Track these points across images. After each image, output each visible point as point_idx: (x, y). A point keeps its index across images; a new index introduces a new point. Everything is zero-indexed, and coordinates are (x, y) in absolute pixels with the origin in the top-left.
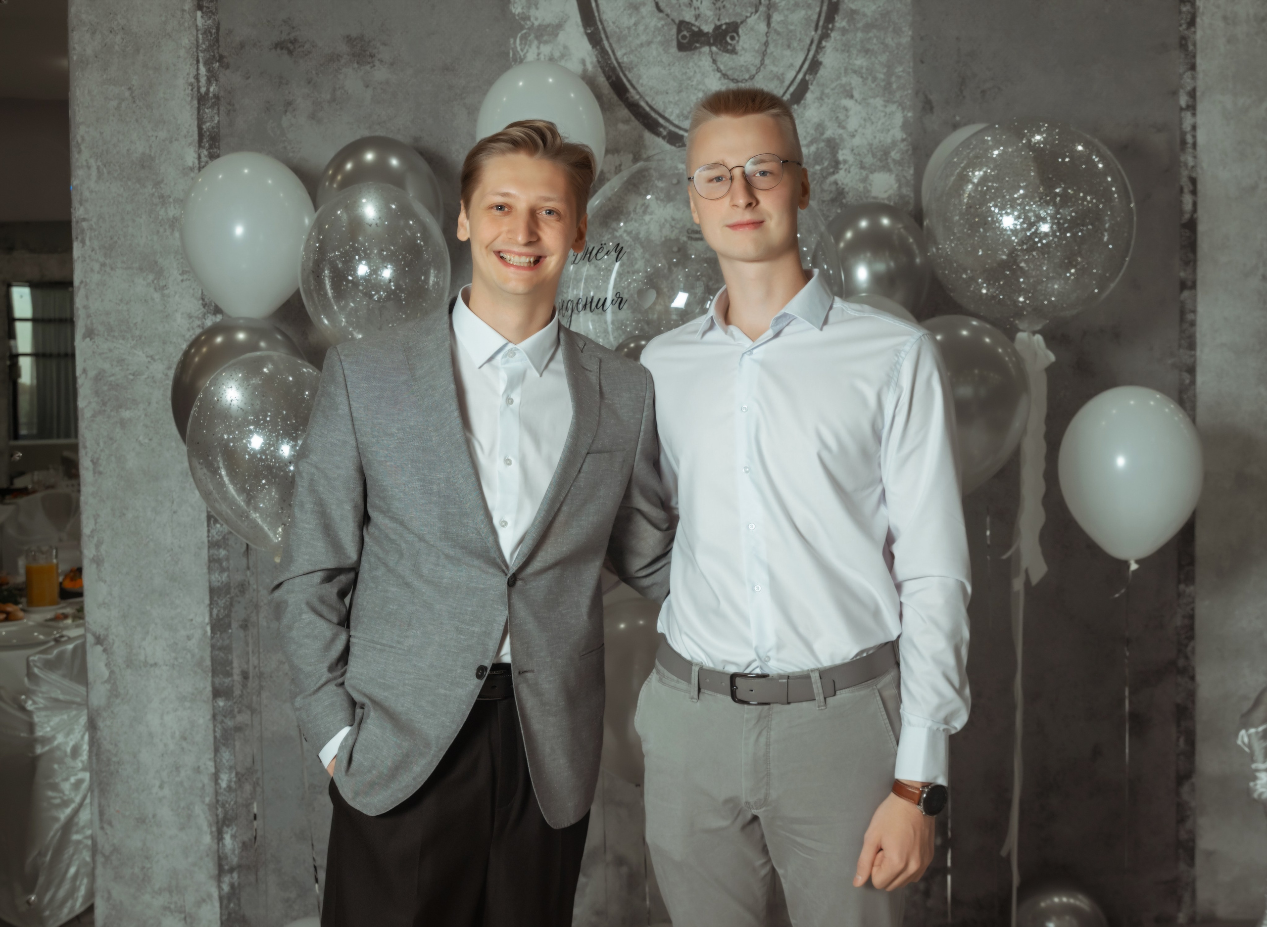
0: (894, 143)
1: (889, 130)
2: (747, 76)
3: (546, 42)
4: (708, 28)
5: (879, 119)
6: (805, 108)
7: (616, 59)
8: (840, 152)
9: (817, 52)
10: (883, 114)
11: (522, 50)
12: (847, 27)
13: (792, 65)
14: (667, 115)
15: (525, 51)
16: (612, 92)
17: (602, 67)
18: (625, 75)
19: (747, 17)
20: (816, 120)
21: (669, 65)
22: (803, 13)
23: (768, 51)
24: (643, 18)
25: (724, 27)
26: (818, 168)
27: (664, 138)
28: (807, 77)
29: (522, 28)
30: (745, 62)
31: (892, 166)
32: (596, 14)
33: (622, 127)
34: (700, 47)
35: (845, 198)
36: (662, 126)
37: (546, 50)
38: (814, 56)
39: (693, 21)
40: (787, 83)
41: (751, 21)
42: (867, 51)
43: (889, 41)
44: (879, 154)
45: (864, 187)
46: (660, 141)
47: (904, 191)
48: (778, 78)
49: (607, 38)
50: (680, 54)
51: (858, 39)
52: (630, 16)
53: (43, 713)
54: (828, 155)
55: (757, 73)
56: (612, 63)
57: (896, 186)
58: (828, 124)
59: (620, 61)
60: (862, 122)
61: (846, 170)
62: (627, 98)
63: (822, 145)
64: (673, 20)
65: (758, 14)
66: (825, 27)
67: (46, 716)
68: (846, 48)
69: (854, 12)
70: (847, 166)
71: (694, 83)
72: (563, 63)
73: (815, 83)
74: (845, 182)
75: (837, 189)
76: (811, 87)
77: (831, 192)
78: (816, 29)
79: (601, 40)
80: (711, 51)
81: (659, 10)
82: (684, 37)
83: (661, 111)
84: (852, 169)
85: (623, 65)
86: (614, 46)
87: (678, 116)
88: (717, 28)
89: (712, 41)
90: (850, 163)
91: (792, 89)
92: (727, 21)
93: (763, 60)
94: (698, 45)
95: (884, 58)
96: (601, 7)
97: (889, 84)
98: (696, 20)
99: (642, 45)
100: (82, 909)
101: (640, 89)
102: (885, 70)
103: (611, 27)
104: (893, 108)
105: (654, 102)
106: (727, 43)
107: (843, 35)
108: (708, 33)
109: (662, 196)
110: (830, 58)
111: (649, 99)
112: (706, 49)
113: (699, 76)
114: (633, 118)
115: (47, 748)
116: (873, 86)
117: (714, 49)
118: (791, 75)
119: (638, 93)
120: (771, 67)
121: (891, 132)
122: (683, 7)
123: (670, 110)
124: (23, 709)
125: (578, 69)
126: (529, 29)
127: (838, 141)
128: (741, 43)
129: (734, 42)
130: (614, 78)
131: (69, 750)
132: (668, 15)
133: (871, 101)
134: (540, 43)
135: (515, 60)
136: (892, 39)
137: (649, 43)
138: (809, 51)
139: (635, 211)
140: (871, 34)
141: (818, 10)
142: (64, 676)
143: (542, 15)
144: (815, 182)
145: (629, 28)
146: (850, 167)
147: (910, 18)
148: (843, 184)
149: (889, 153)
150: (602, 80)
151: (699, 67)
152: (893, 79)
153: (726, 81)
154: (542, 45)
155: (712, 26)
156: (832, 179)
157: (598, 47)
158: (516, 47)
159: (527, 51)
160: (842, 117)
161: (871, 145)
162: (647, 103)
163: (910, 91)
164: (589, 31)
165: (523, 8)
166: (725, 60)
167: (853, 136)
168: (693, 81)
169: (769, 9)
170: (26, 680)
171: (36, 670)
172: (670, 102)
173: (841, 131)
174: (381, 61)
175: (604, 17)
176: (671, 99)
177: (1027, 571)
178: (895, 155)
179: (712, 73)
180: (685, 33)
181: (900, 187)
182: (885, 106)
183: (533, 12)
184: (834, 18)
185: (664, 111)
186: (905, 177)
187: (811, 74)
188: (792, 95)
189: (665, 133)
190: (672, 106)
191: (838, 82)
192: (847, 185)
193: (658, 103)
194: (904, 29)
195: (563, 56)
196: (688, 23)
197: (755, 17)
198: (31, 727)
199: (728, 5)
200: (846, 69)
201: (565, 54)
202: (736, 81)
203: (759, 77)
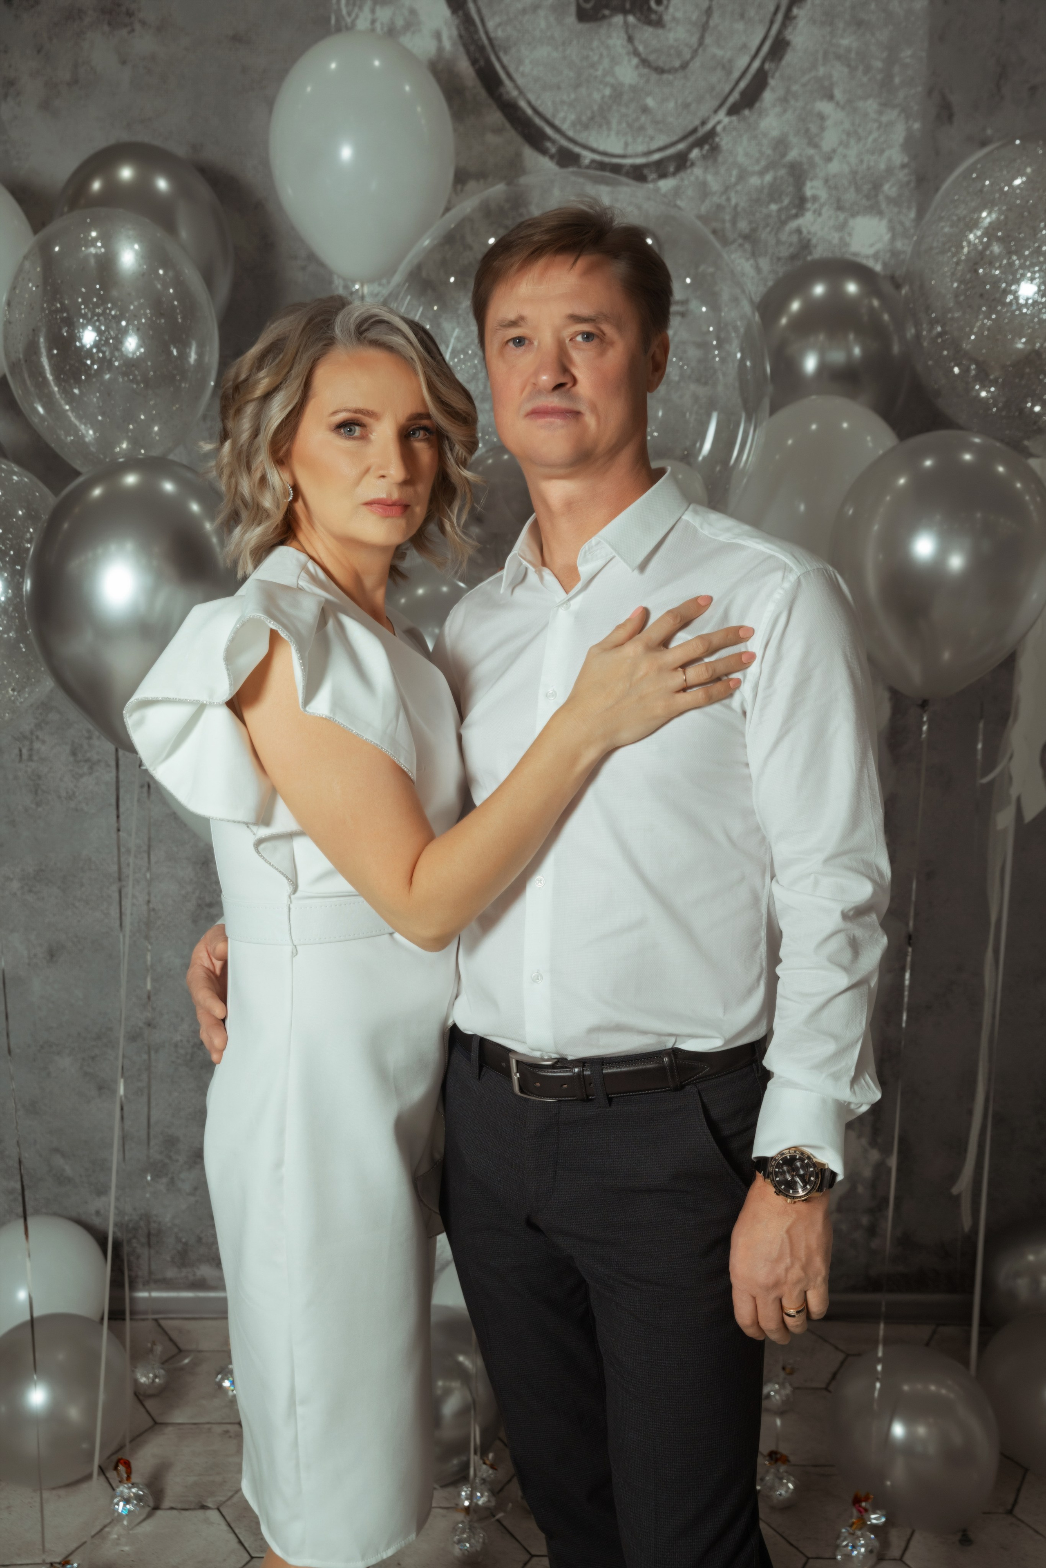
0: (890, 171)
1: (882, 151)
2: (677, 63)
3: (384, 3)
5: (870, 133)
6: (760, 114)
7: (487, 33)
8: (809, 184)
9: (784, 26)
10: (876, 125)
11: (349, 14)
13: (744, 46)
14: (557, 122)
15: (353, 16)
16: (478, 83)
17: (465, 46)
18: (498, 58)
20: (775, 133)
21: (564, 44)
23: (711, 23)
26: (774, 207)
27: (552, 157)
28: (767, 66)
30: (676, 40)
31: (883, 206)
33: (492, 139)
34: (611, 16)
35: (810, 253)
36: (549, 139)
37: (384, 14)
38: (780, 32)
40: (736, 74)
42: (859, 24)
44: (866, 188)
45: (841, 239)
46: (546, 164)
47: (899, 245)
48: (724, 67)
50: (581, 27)
54: (791, 189)
55: (692, 58)
56: (480, 39)
57: (887, 237)
58: (793, 140)
59: (492, 35)
60: (844, 137)
61: (815, 211)
62: (501, 95)
63: (782, 172)
68: (827, 19)
70: (816, 206)
71: (599, 73)
72: (407, 39)
73: (777, 75)
74: (813, 229)
75: (800, 240)
76: (772, 82)
77: (791, 245)
80: (626, 23)
83: (549, 116)
84: (824, 210)
85: (496, 43)
86: (485, 11)
87: (573, 125)
89: (628, 6)
90: (822, 200)
91: (742, 85)
93: (702, 37)
94: (607, 12)
95: (883, 35)
97: (889, 76)
99: (524, 11)
101: (520, 81)
102: (885, 55)
104: (892, 115)
105: (539, 102)
106: (650, 9)
110: (803, 36)
111: (532, 97)
112: (618, 19)
113: (606, 62)
114: (508, 126)
116: (865, 79)
117: (631, 19)
118: (742, 61)
119: (517, 87)
120: (713, 50)
121: (887, 154)
123: (561, 115)
125: (432, 45)
127: (806, 167)
128: (671, 10)
129: (660, 9)
130: (482, 63)
133: (860, 104)
135: (339, 31)
137: (536, 8)
138: (772, 22)
144: (768, 229)
146: (822, 206)
148: (809, 233)
149: (881, 185)
150: (464, 66)
151: (608, 48)
152: (896, 69)
153: (646, 71)
154: (378, 8)
156: (793, 224)
157: (460, 13)
158: (339, 9)
159: (357, 17)
160: (814, 129)
161: (854, 173)
162: (529, 103)
163: (920, 89)
166: (646, 34)
167: (829, 159)
168: (597, 70)
172: (563, 102)
173: (811, 151)
174: (143, 23)
176: (565, 97)
177: (1019, 800)
178: (889, 189)
179: (626, 58)
181: (893, 239)
182: (880, 113)
185: (554, 116)
186: (901, 223)
187: (772, 60)
188: (743, 94)
189: (553, 150)
190: (565, 108)
191: (813, 74)
192: (815, 234)
193: (546, 102)
195: (407, 26)
200: (826, 54)
201: (412, 23)
202: (660, 71)
203: (696, 65)
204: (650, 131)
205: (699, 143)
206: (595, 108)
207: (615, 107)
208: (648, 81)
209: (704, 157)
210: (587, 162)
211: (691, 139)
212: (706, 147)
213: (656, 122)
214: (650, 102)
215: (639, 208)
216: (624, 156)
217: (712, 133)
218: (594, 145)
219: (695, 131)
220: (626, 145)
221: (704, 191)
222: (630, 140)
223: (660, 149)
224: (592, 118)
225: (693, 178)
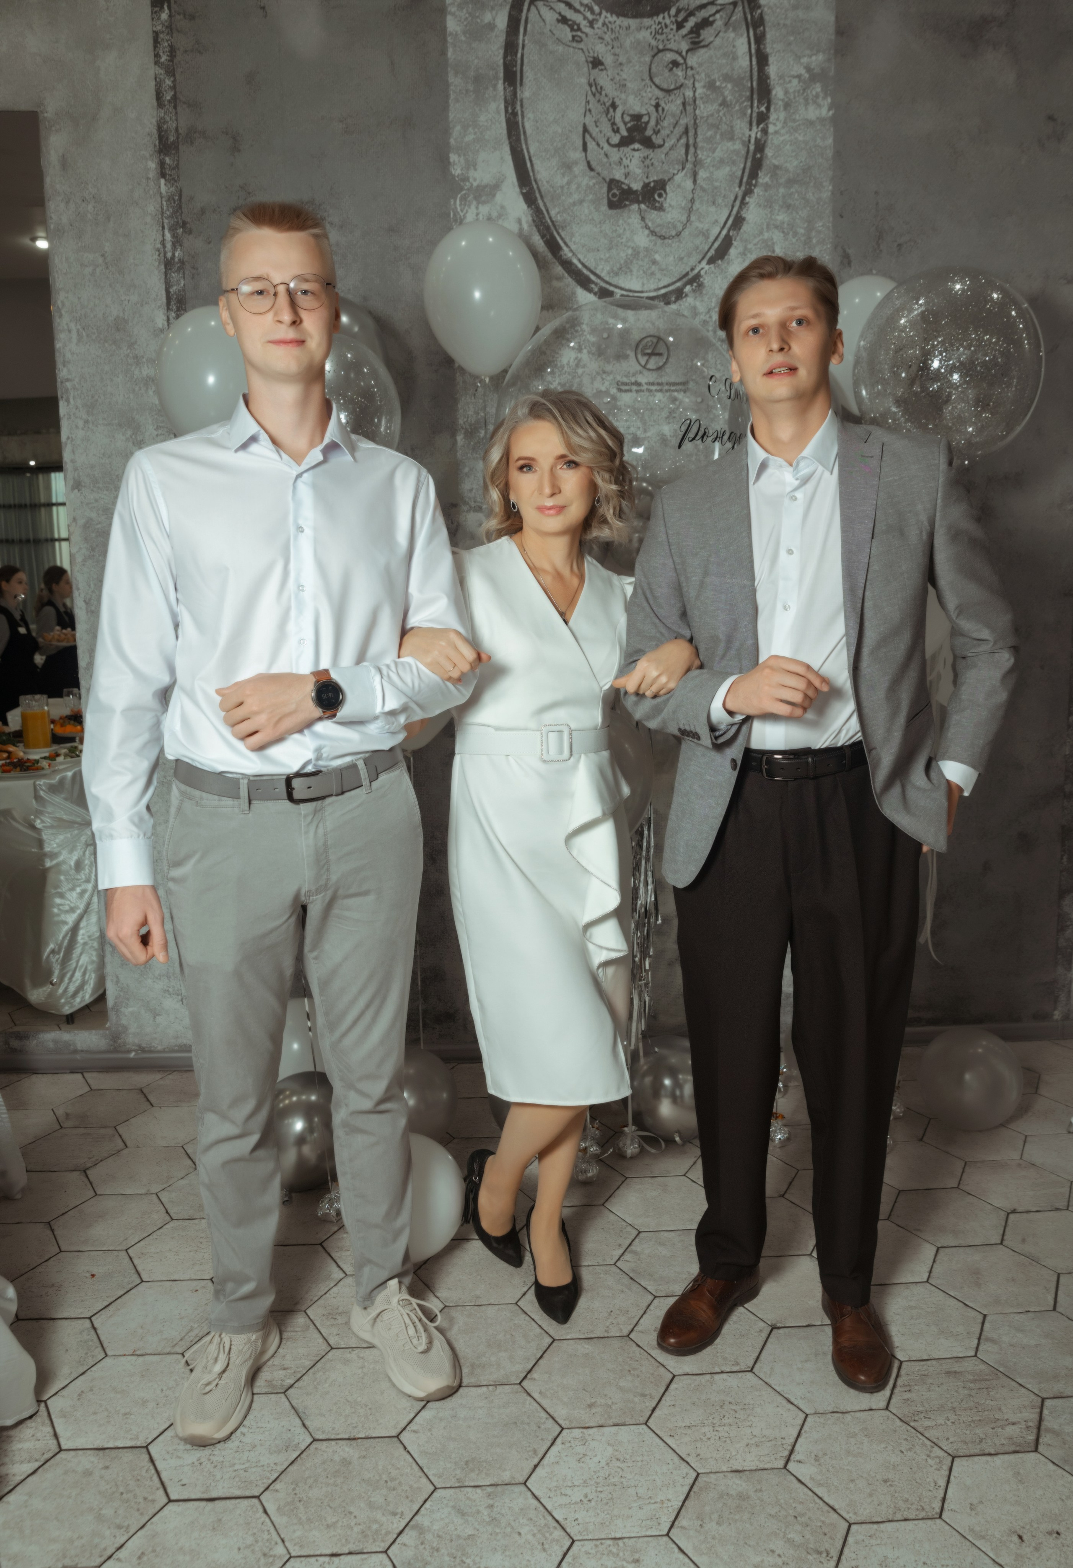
2: (674, 233)
3: (484, 203)
4: (636, 186)
6: (728, 263)
7: (550, 218)
9: (740, 208)
11: (462, 211)
12: (770, 183)
13: (716, 221)
14: (598, 272)
15: (465, 211)
16: (546, 249)
17: (536, 226)
18: (559, 234)
19: (674, 174)
21: (600, 223)
22: (728, 169)
23: (694, 208)
24: (575, 177)
25: (652, 185)
27: (595, 294)
28: (731, 234)
29: (462, 189)
30: (672, 219)
32: (531, 174)
34: (630, 205)
36: (593, 282)
37: (484, 209)
38: (738, 212)
39: (623, 179)
40: (712, 239)
41: (678, 178)
42: (788, 207)
43: (810, 196)
46: (591, 297)
48: (704, 234)
49: (542, 197)
50: (611, 212)
51: (780, 195)
52: (563, 175)
53: (50, 831)
55: (683, 229)
56: (546, 222)
59: (554, 218)
62: (561, 256)
64: (604, 179)
65: (684, 171)
66: (749, 183)
67: (52, 834)
68: (768, 204)
69: (777, 167)
71: (624, 240)
72: (500, 222)
73: (738, 238)
76: (735, 243)
78: (740, 186)
79: (536, 199)
80: (639, 208)
81: (591, 169)
82: (614, 195)
83: (592, 268)
85: (557, 224)
86: (548, 205)
87: (609, 273)
88: (646, 185)
89: (641, 199)
91: (716, 245)
92: (655, 178)
93: (689, 216)
94: (627, 203)
95: (804, 213)
96: (536, 167)
97: (810, 238)
98: (626, 178)
99: (574, 204)
100: (92, 999)
101: (573, 247)
102: (805, 225)
103: (545, 187)
105: (586, 260)
106: (655, 200)
107: (766, 191)
108: (637, 191)
109: (594, 349)
110: (753, 214)
111: (581, 257)
112: (635, 207)
113: (628, 233)
114: (566, 275)
115: (54, 862)
116: (794, 240)
117: (643, 206)
118: (715, 231)
119: (571, 251)
120: (696, 224)
122: (614, 166)
123: (601, 267)
124: (33, 827)
125: (515, 228)
126: (468, 189)
128: (668, 200)
129: (662, 199)
130: (548, 237)
131: (72, 863)
132: (598, 174)
134: (478, 203)
135: (456, 221)
136: (813, 194)
137: (581, 202)
138: (733, 207)
139: (568, 364)
140: (793, 190)
141: (742, 166)
142: (66, 799)
143: (480, 176)
145: (562, 187)
147: (830, 173)
150: (537, 237)
151: (629, 224)
152: (814, 235)
153: (654, 238)
154: (480, 206)
155: (641, 184)
157: (533, 206)
158: (456, 208)
159: (467, 212)
162: (579, 260)
163: (829, 246)
164: (524, 191)
165: (462, 170)
166: (653, 216)
168: (622, 238)
169: (695, 166)
170: (34, 801)
171: (42, 793)
172: (601, 259)
174: (331, 224)
175: (539, 177)
176: (602, 256)
179: (641, 231)
180: (615, 191)
183: (472, 174)
184: (757, 174)
185: (596, 268)
187: (734, 230)
188: (717, 250)
190: (603, 263)
191: (761, 237)
193: (590, 260)
194: (825, 184)
195: (500, 216)
196: (618, 181)
197: (681, 174)
198: (40, 843)
199: (656, 163)
200: (768, 225)
201: (502, 213)
202: (663, 238)
203: (686, 233)
204: (658, 275)
205: (690, 282)
206: (622, 262)
207: (635, 261)
208: (655, 244)
209: (694, 291)
210: (618, 296)
211: (685, 280)
212: (695, 284)
213: (662, 270)
214: (657, 257)
215: (653, 324)
216: (642, 292)
217: (698, 276)
218: (623, 285)
219: (687, 274)
220: (643, 284)
221: (695, 312)
222: (645, 282)
223: (665, 287)
224: (620, 269)
225: (687, 304)
